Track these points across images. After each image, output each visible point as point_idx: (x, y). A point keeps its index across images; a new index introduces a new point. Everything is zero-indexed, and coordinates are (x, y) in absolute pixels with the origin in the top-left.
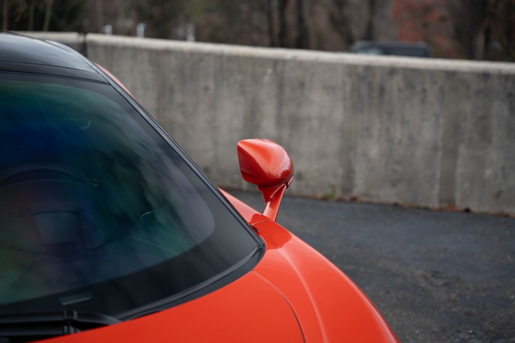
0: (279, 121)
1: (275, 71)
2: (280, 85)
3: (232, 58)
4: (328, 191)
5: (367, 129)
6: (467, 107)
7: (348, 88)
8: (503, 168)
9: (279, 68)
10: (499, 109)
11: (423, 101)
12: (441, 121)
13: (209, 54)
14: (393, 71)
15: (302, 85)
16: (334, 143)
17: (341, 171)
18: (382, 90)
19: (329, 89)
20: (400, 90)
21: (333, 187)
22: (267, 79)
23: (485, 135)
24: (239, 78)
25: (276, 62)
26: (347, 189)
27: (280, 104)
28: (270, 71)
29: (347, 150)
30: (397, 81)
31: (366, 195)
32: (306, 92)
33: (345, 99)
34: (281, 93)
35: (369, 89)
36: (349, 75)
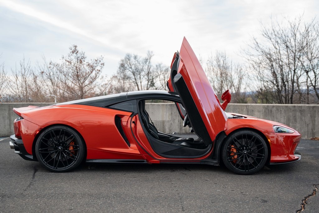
1: (246, 108)
3: (236, 106)
6: (291, 114)
7: (263, 111)
8: (300, 128)
9: (247, 107)
10: (298, 114)
11: (281, 113)
12: (285, 118)
13: (231, 105)
14: (273, 106)
15: (253, 111)
18: (271, 111)
19: (259, 111)
20: (275, 111)
23: (295, 120)
24: (238, 110)
25: (247, 106)
28: (245, 108)
30: (275, 108)
32: (254, 113)
33: (263, 113)
34: (248, 113)
35: (268, 111)
36: (264, 108)
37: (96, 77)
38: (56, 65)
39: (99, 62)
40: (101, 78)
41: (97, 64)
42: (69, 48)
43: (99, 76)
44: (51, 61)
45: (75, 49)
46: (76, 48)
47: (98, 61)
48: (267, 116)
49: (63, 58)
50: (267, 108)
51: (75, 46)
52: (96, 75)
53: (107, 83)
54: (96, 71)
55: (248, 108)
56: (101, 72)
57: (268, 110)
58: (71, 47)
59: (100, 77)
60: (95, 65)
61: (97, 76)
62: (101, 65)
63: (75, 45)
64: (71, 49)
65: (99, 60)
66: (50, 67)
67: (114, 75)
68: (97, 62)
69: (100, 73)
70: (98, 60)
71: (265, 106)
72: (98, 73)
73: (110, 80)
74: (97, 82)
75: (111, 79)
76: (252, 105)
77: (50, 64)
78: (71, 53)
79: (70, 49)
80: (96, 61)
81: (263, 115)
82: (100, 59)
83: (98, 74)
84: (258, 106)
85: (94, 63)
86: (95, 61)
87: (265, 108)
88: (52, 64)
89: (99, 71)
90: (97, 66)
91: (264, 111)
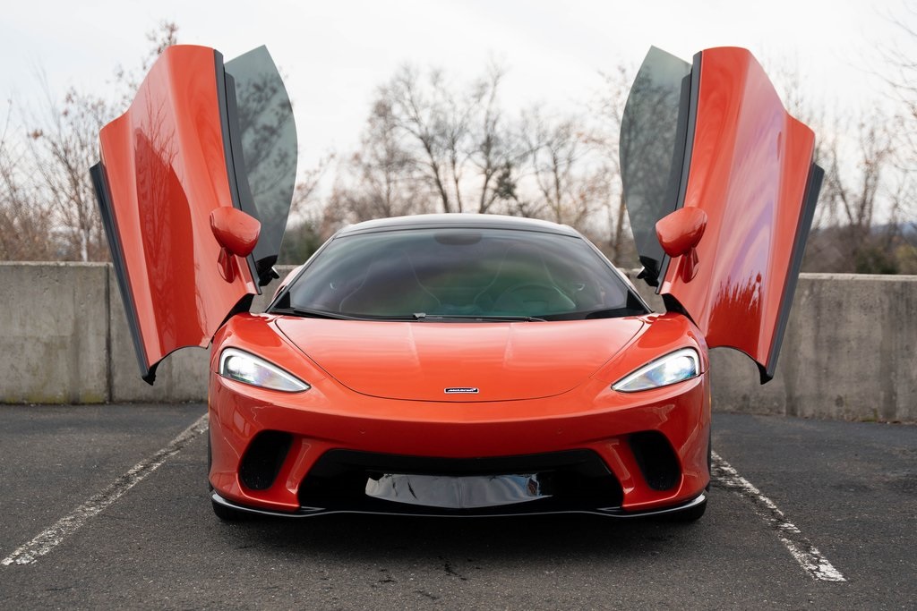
0: (817, 344)
1: (812, 292)
2: (818, 307)
4: (871, 416)
5: (907, 348)
7: (886, 307)
9: (815, 290)
15: (840, 305)
16: (874, 365)
17: (882, 394)
19: (867, 308)
21: (875, 411)
22: (804, 299)
26: (889, 414)
27: (818, 326)
28: (807, 292)
29: (888, 371)
31: (910, 419)
32: (844, 313)
33: (883, 317)
34: (819, 315)
35: (907, 307)
36: (887, 292)
37: (258, 155)
38: (93, 107)
39: (270, 93)
40: (278, 159)
41: (263, 102)
42: (148, 35)
43: (267, 155)
44: (72, 88)
45: (170, 38)
46: (174, 34)
47: (268, 91)
48: (901, 329)
49: (120, 75)
50: (902, 294)
51: (167, 26)
52: (256, 147)
53: (305, 182)
54: (257, 132)
55: (819, 293)
56: (279, 136)
57: (907, 300)
58: (154, 31)
59: (274, 156)
60: (253, 105)
61: (264, 153)
62: (279, 110)
63: (170, 23)
64: (155, 39)
65: (269, 85)
66: (66, 113)
67: (332, 151)
68: (263, 94)
69: (274, 138)
70: (265, 84)
71: (893, 283)
72: (265, 140)
73: (317, 167)
74: (263, 178)
75: (321, 165)
76: (837, 281)
77: (69, 99)
78: (152, 54)
79: (150, 39)
80: (258, 88)
81: (883, 326)
82: (271, 81)
83: (266, 145)
84: (864, 282)
85: (247, 100)
86: (252, 90)
87: (895, 293)
88: (74, 98)
89: (272, 131)
90: (263, 109)
91: (890, 309)
